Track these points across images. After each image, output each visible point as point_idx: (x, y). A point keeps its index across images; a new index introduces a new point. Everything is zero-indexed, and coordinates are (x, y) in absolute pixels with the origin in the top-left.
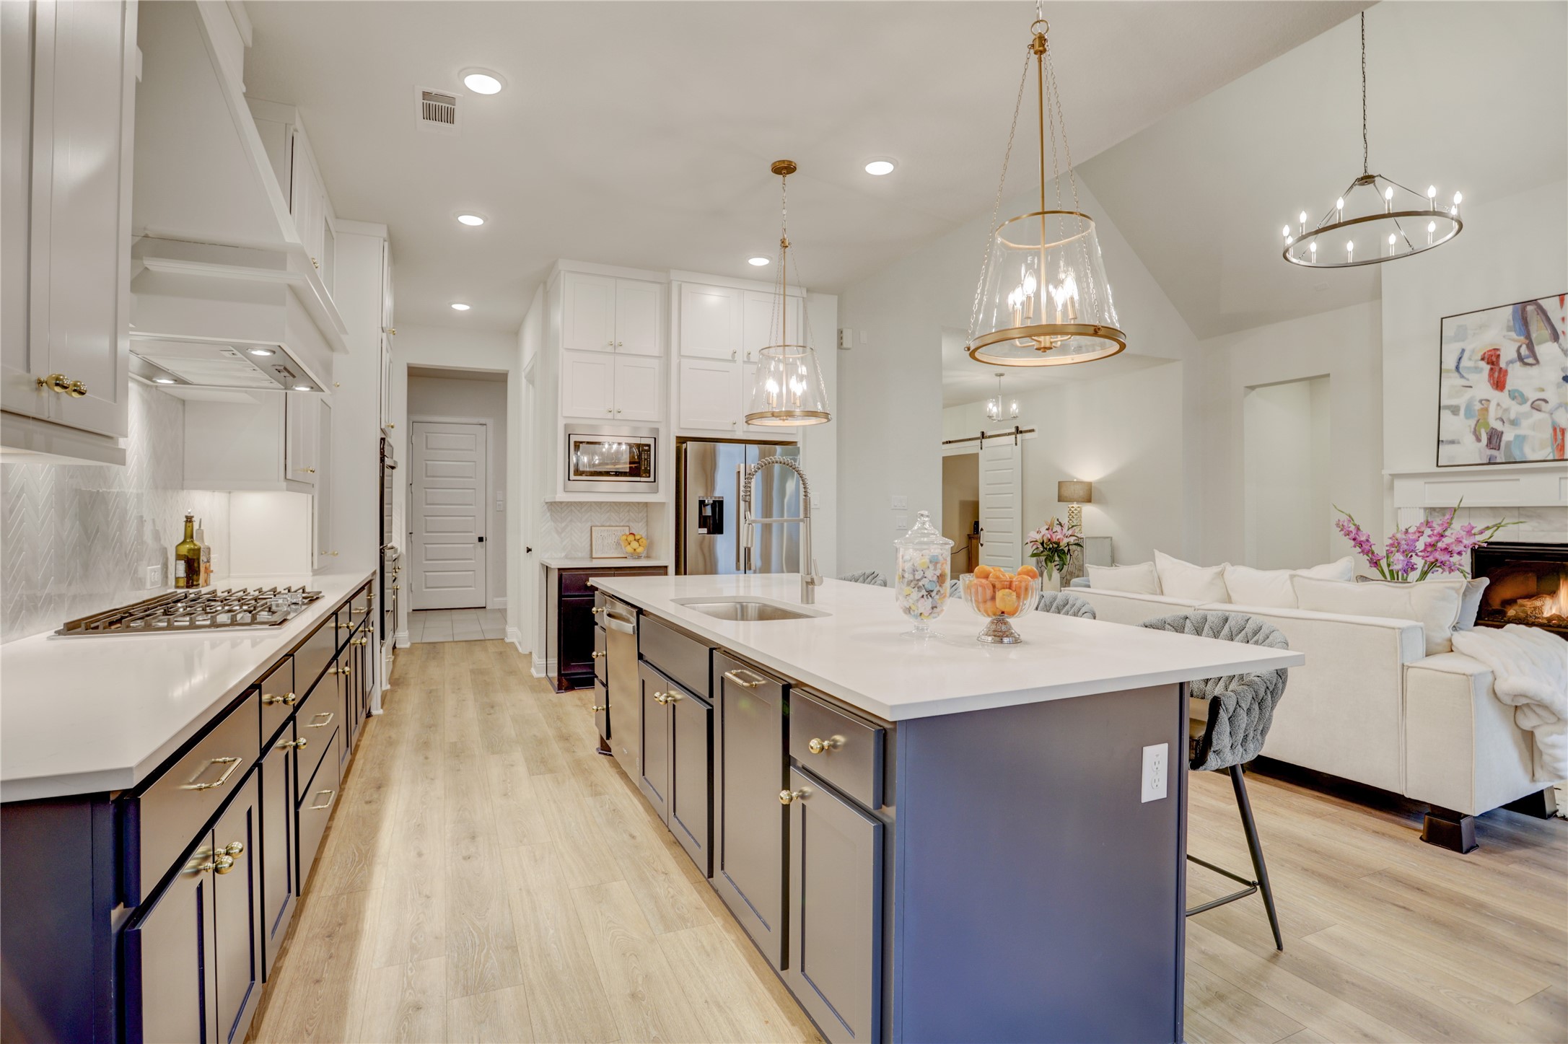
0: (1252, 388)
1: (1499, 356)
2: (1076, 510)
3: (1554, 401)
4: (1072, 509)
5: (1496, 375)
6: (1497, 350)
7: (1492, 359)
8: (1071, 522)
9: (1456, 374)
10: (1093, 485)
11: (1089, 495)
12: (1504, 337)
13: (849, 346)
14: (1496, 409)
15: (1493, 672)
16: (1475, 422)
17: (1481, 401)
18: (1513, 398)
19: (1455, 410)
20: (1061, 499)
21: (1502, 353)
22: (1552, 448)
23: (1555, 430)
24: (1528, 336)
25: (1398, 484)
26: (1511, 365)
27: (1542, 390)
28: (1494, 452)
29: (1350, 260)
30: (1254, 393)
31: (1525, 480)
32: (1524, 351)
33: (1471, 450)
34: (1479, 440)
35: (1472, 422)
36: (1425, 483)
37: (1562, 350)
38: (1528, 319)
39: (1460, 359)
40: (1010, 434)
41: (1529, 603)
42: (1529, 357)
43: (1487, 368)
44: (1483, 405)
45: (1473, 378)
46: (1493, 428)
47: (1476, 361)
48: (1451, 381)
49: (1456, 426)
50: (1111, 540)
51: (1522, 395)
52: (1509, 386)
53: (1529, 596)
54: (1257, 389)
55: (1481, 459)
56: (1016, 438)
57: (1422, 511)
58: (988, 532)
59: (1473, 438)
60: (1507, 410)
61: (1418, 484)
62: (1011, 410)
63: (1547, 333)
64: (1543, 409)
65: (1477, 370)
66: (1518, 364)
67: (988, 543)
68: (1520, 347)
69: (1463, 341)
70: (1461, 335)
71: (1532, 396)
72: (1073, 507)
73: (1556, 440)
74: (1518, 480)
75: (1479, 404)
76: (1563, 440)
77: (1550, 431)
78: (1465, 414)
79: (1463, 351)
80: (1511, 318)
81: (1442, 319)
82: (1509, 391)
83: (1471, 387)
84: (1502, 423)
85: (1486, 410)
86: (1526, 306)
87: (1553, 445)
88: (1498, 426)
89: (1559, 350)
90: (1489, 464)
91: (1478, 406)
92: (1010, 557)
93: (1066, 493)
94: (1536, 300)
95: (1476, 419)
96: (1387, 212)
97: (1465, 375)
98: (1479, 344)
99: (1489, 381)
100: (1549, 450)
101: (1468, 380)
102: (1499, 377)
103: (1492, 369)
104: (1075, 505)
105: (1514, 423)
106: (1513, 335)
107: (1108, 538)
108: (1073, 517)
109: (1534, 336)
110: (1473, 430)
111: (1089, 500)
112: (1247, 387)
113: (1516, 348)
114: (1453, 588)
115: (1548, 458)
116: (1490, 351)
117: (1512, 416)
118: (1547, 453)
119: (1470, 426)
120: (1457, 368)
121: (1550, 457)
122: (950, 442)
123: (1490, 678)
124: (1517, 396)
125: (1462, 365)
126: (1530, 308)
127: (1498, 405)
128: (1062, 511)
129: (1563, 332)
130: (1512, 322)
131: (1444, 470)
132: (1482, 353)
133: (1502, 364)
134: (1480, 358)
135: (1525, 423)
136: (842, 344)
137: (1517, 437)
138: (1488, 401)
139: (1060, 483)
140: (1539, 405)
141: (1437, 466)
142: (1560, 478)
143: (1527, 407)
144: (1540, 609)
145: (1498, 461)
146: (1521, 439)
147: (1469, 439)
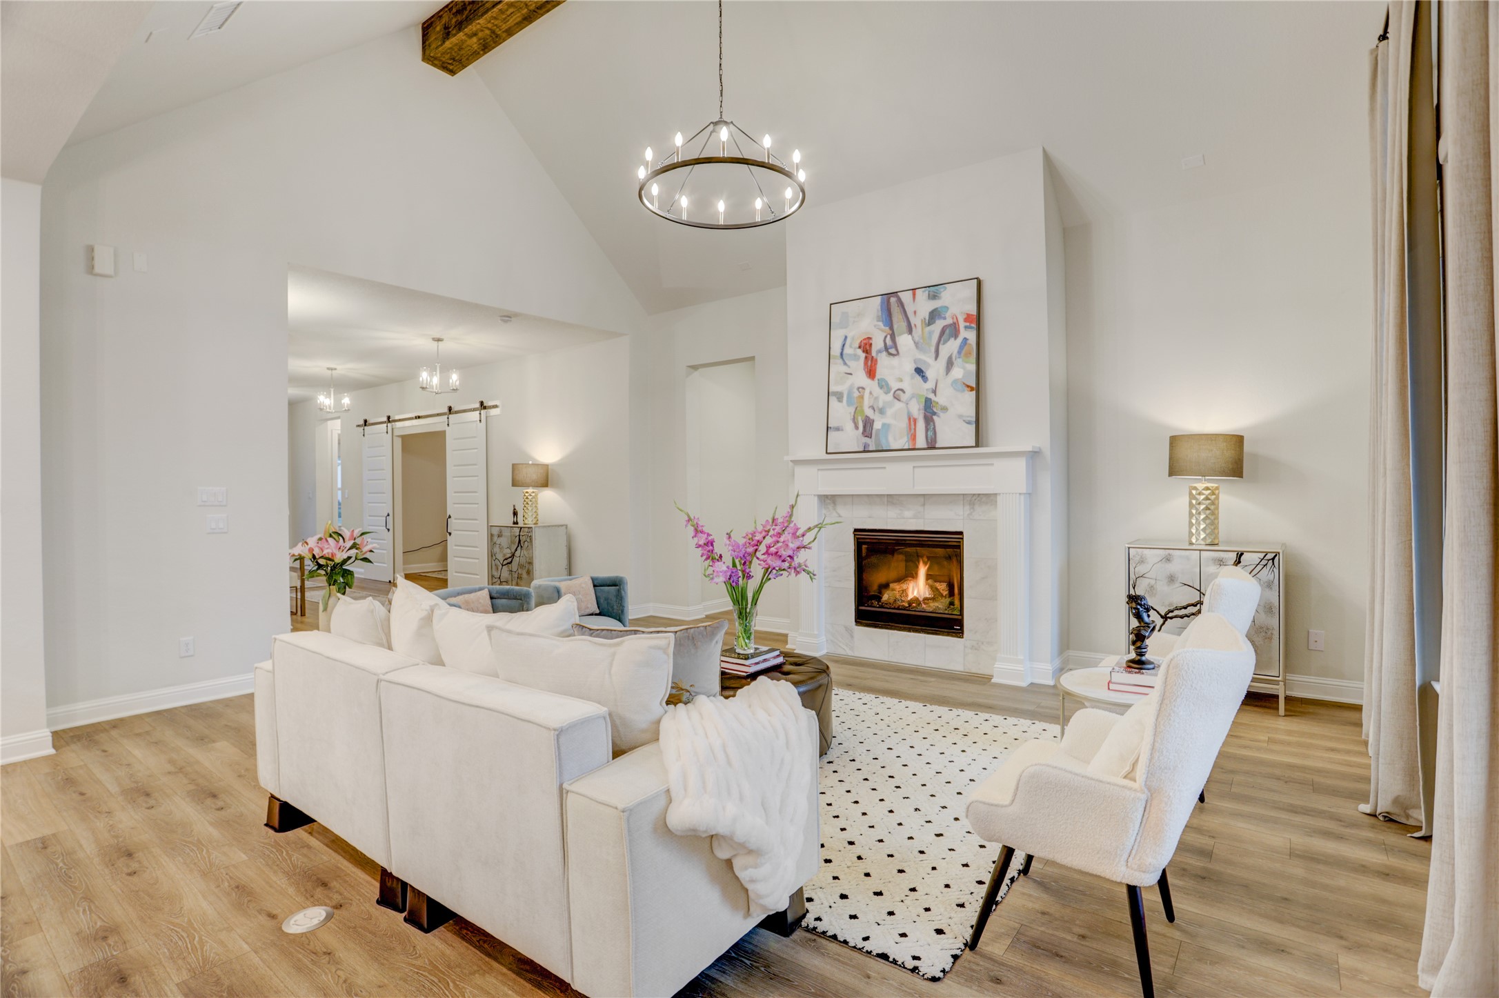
0: (695, 368)
1: (871, 344)
2: (531, 495)
3: (909, 391)
4: (526, 494)
5: (869, 363)
6: (870, 338)
7: (866, 347)
8: (525, 508)
9: (841, 361)
10: (550, 467)
11: (545, 480)
12: (875, 326)
13: (109, 270)
14: (869, 398)
15: (668, 791)
16: (854, 410)
17: (858, 388)
18: (881, 387)
19: (839, 397)
20: (515, 483)
21: (873, 342)
22: (908, 438)
23: (909, 419)
24: (891, 328)
25: (800, 471)
26: (879, 354)
27: (901, 380)
28: (867, 440)
29: (722, 222)
30: (696, 374)
31: (892, 468)
32: (888, 340)
33: (849, 438)
34: (857, 428)
35: (852, 410)
36: (818, 470)
37: (915, 342)
38: (892, 310)
39: (844, 345)
40: (474, 410)
41: (898, 587)
42: (891, 349)
43: (863, 355)
44: (860, 392)
45: (851, 363)
46: (867, 416)
47: (855, 348)
48: (837, 367)
49: (841, 413)
50: (567, 528)
51: (887, 384)
52: (878, 376)
53: (900, 580)
54: (701, 370)
55: (858, 447)
56: (480, 414)
57: (816, 498)
58: (456, 519)
59: (852, 425)
60: (876, 399)
61: (812, 470)
62: (451, 381)
63: (904, 325)
64: (902, 400)
65: (856, 357)
66: (884, 353)
67: (456, 532)
68: (886, 337)
69: (846, 328)
70: (844, 324)
71: (895, 386)
72: (527, 492)
73: (910, 429)
74: (885, 468)
75: (857, 392)
76: (915, 429)
77: (907, 420)
78: (847, 401)
79: (846, 337)
80: (880, 307)
81: (831, 304)
82: (878, 380)
83: (851, 374)
84: (873, 411)
85: (862, 397)
86: (889, 298)
87: (908, 434)
88: (869, 413)
89: (912, 342)
90: (864, 451)
91: (856, 394)
92: (476, 547)
93: (520, 477)
94: (897, 292)
95: (855, 406)
96: (721, 156)
97: (847, 362)
98: (857, 332)
99: (864, 369)
100: (905, 439)
101: (849, 367)
102: (871, 366)
103: (866, 357)
104: (530, 490)
105: (882, 411)
106: (881, 324)
107: (562, 526)
108: (527, 503)
109: (895, 327)
110: (852, 417)
111: (545, 484)
112: (689, 367)
113: (883, 338)
114: (659, 648)
115: (905, 448)
116: (865, 339)
117: (881, 405)
118: (903, 442)
119: (850, 413)
120: (842, 354)
121: (906, 447)
122: (419, 417)
123: (662, 802)
124: (884, 385)
125: (845, 352)
126: (893, 300)
127: (871, 393)
128: (517, 497)
129: (915, 325)
130: (880, 312)
131: (834, 457)
132: (859, 341)
133: (874, 354)
134: (858, 346)
135: (890, 412)
136: (93, 267)
137: (884, 425)
138: (863, 388)
139: (514, 465)
140: (898, 395)
141: (827, 453)
142: (914, 467)
143: (890, 397)
144: (904, 591)
145: (871, 449)
146: (886, 427)
147: (849, 426)
